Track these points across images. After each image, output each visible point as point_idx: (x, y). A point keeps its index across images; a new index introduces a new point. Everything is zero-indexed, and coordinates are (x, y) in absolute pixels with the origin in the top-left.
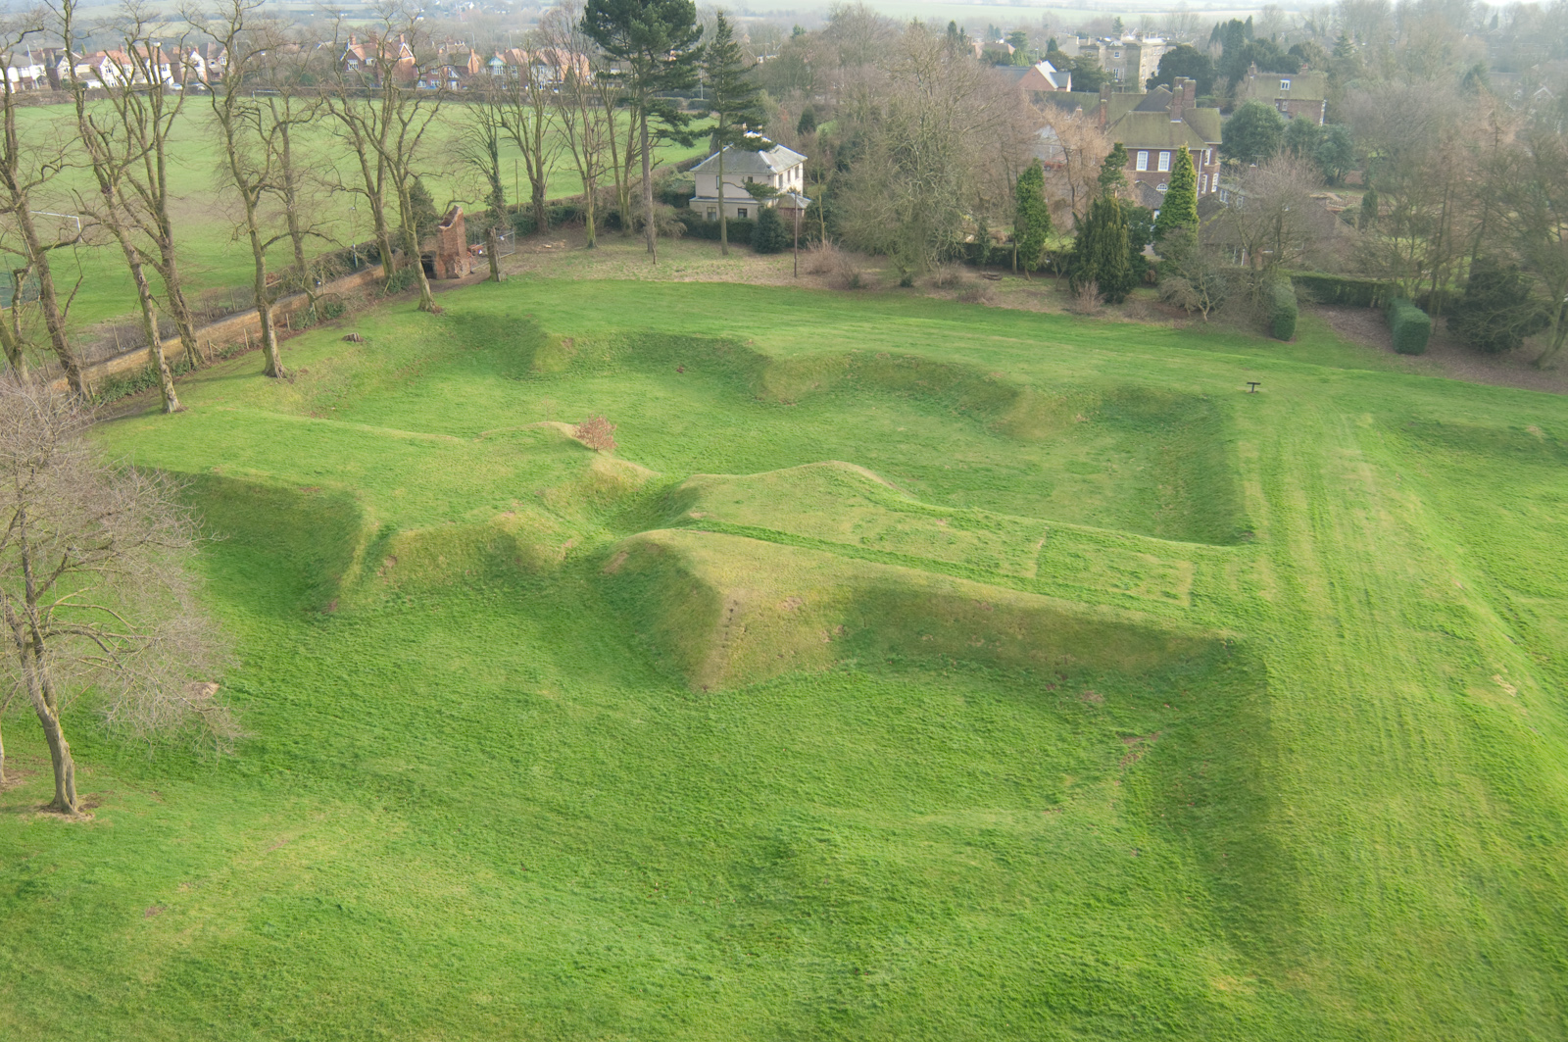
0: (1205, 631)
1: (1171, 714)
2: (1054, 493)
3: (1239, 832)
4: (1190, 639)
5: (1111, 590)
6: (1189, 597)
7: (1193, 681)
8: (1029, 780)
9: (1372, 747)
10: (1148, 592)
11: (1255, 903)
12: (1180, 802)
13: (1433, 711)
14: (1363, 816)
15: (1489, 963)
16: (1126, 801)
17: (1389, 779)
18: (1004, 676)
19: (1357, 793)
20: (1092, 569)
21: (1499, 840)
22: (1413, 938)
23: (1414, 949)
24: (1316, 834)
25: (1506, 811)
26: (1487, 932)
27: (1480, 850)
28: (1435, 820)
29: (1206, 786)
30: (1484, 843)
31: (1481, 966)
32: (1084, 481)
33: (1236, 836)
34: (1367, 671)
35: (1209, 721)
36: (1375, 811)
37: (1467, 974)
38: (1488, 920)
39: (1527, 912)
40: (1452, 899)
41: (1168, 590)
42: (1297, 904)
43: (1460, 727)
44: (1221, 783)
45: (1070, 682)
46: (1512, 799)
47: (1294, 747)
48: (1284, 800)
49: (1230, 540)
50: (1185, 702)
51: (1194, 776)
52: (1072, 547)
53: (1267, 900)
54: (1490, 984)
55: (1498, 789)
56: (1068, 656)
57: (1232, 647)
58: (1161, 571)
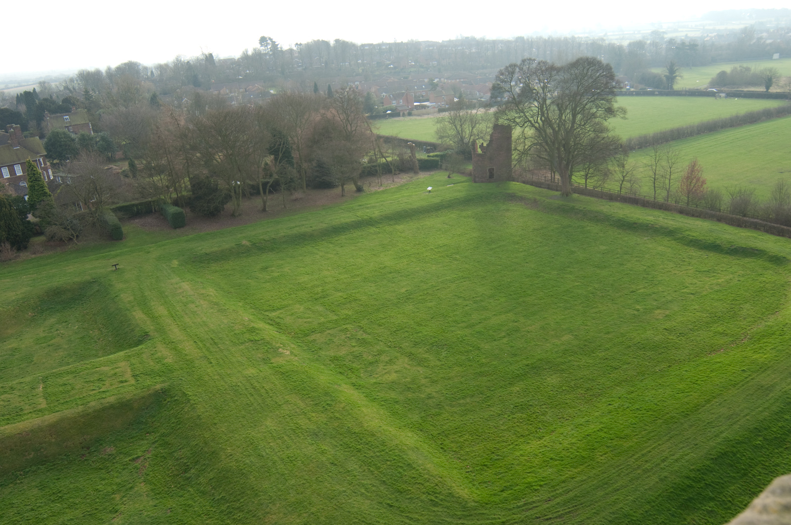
0: (149, 390)
1: (151, 437)
2: (35, 359)
3: (211, 473)
4: (143, 398)
5: (91, 393)
6: (133, 378)
7: (154, 417)
8: (96, 509)
9: (247, 404)
10: (111, 385)
11: (235, 499)
12: (178, 475)
13: (263, 376)
14: (259, 435)
15: (336, 465)
16: (152, 490)
17: (261, 413)
18: (54, 465)
19: (251, 427)
20: (77, 387)
21: (314, 414)
22: (304, 473)
23: (307, 477)
24: (245, 454)
25: (310, 401)
26: (328, 453)
27: (309, 423)
28: (287, 420)
29: (185, 461)
30: (309, 419)
31: (333, 468)
32: (49, 346)
33: (211, 475)
34: (229, 373)
35: (171, 431)
36: (262, 430)
37: (330, 474)
38: (326, 448)
39: (337, 436)
40: (310, 448)
41: (121, 379)
42: (253, 488)
43: (277, 377)
44: (192, 455)
45: (93, 449)
46: (310, 396)
47: (216, 421)
48: (224, 447)
49: (139, 342)
50: (156, 428)
51: (177, 459)
52: (60, 381)
53: (239, 495)
54: (340, 472)
55: (303, 394)
56: (85, 437)
57: (165, 391)
58: (113, 372)
